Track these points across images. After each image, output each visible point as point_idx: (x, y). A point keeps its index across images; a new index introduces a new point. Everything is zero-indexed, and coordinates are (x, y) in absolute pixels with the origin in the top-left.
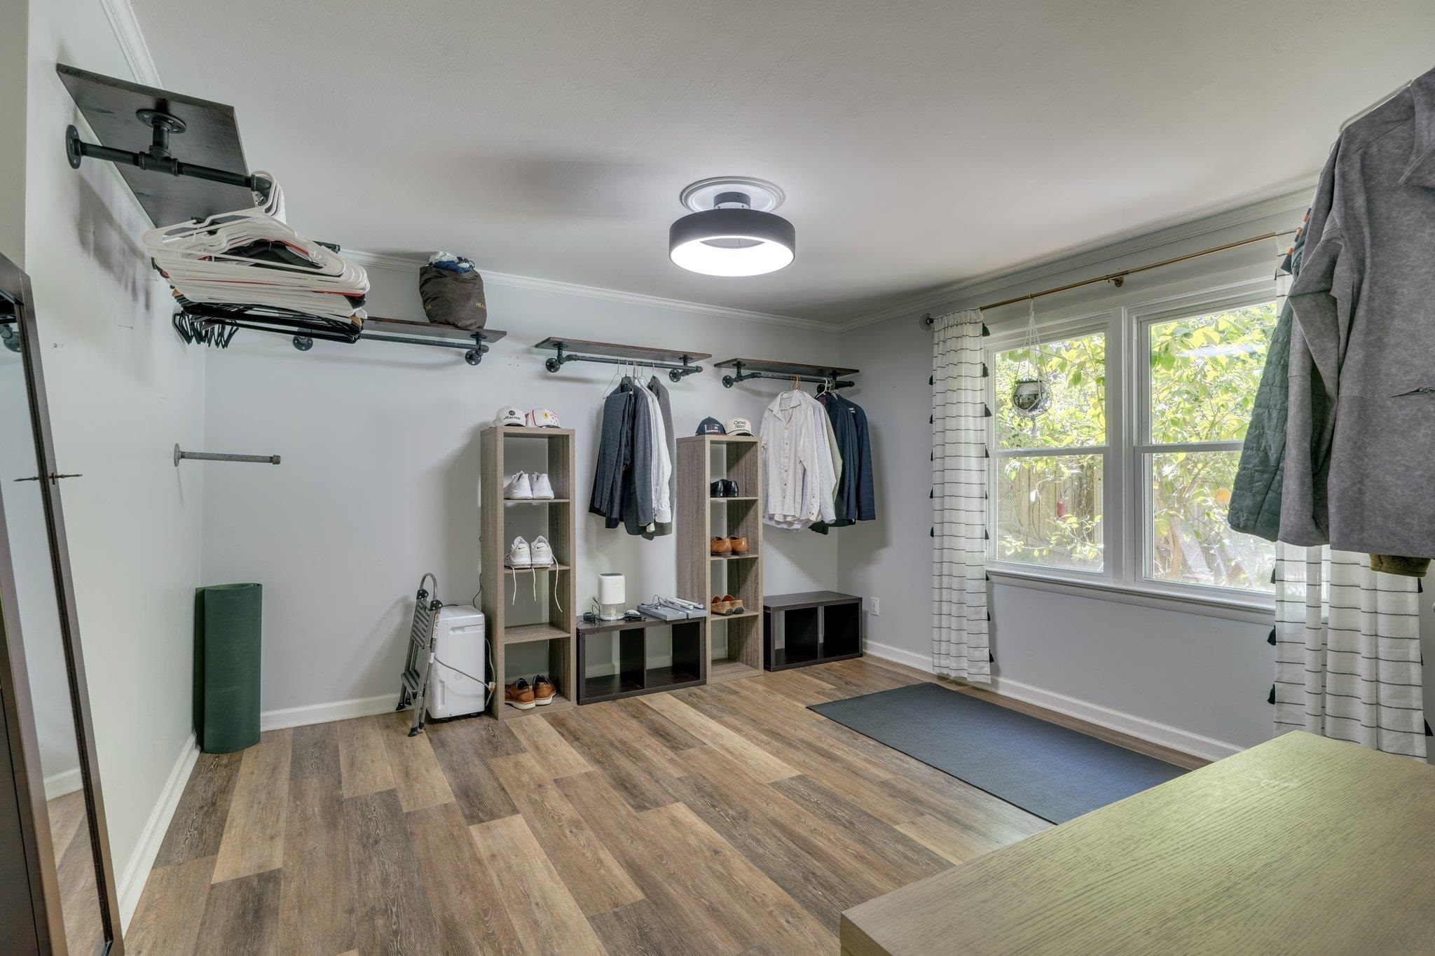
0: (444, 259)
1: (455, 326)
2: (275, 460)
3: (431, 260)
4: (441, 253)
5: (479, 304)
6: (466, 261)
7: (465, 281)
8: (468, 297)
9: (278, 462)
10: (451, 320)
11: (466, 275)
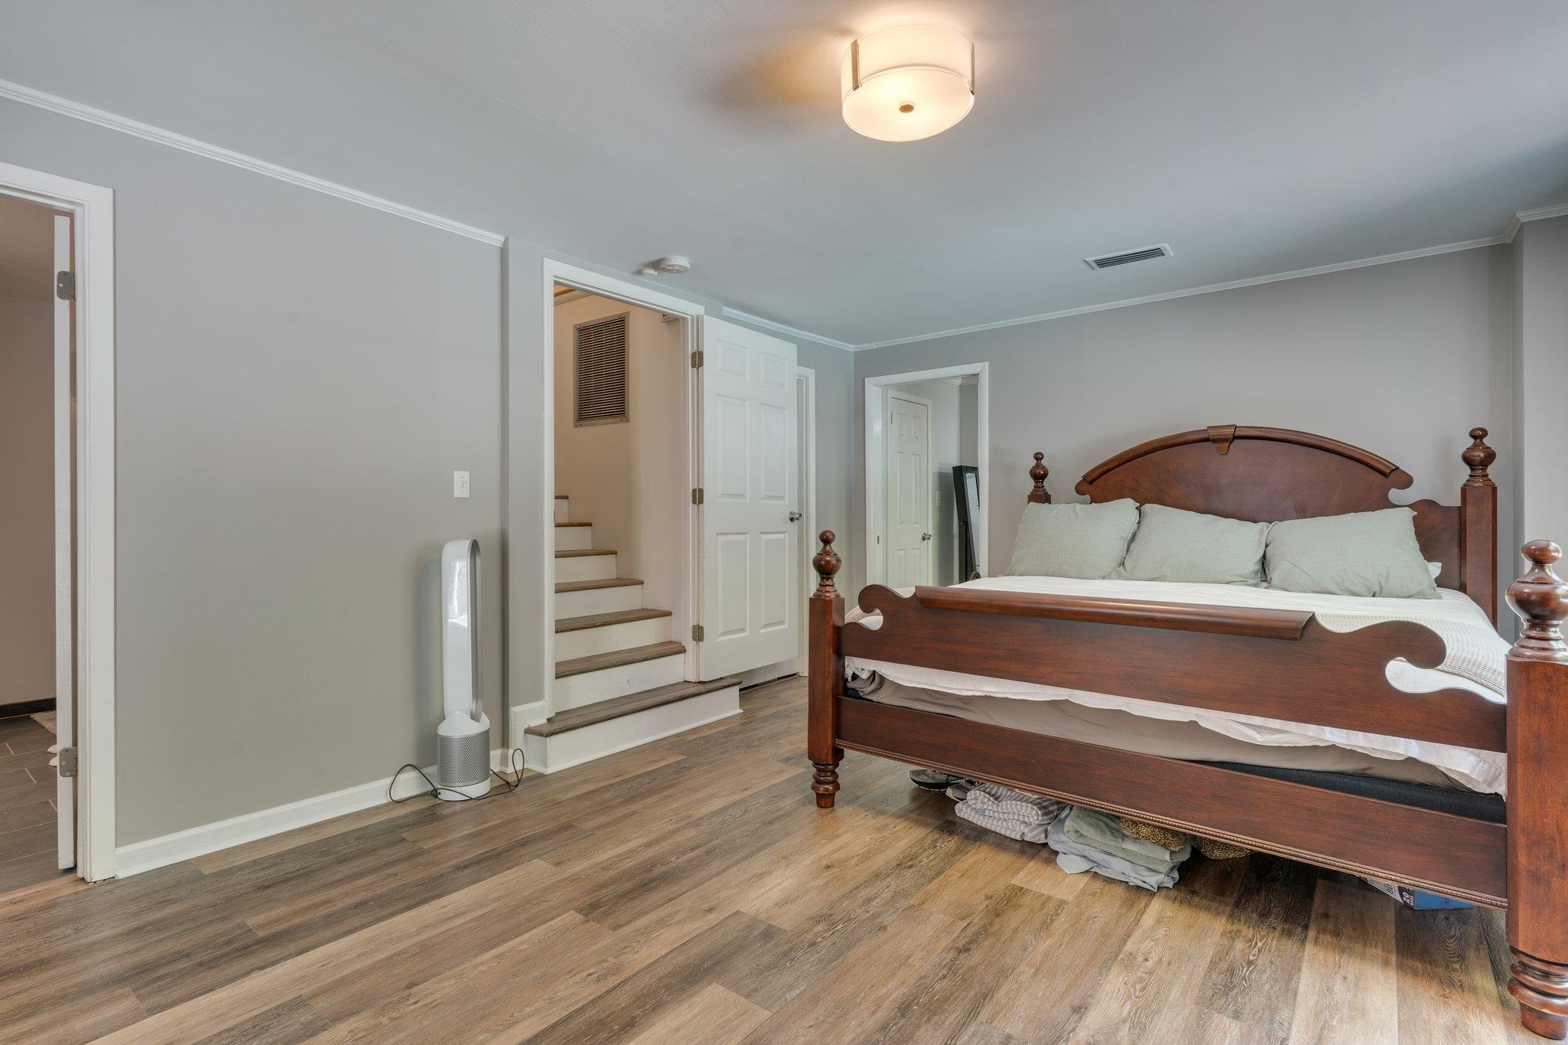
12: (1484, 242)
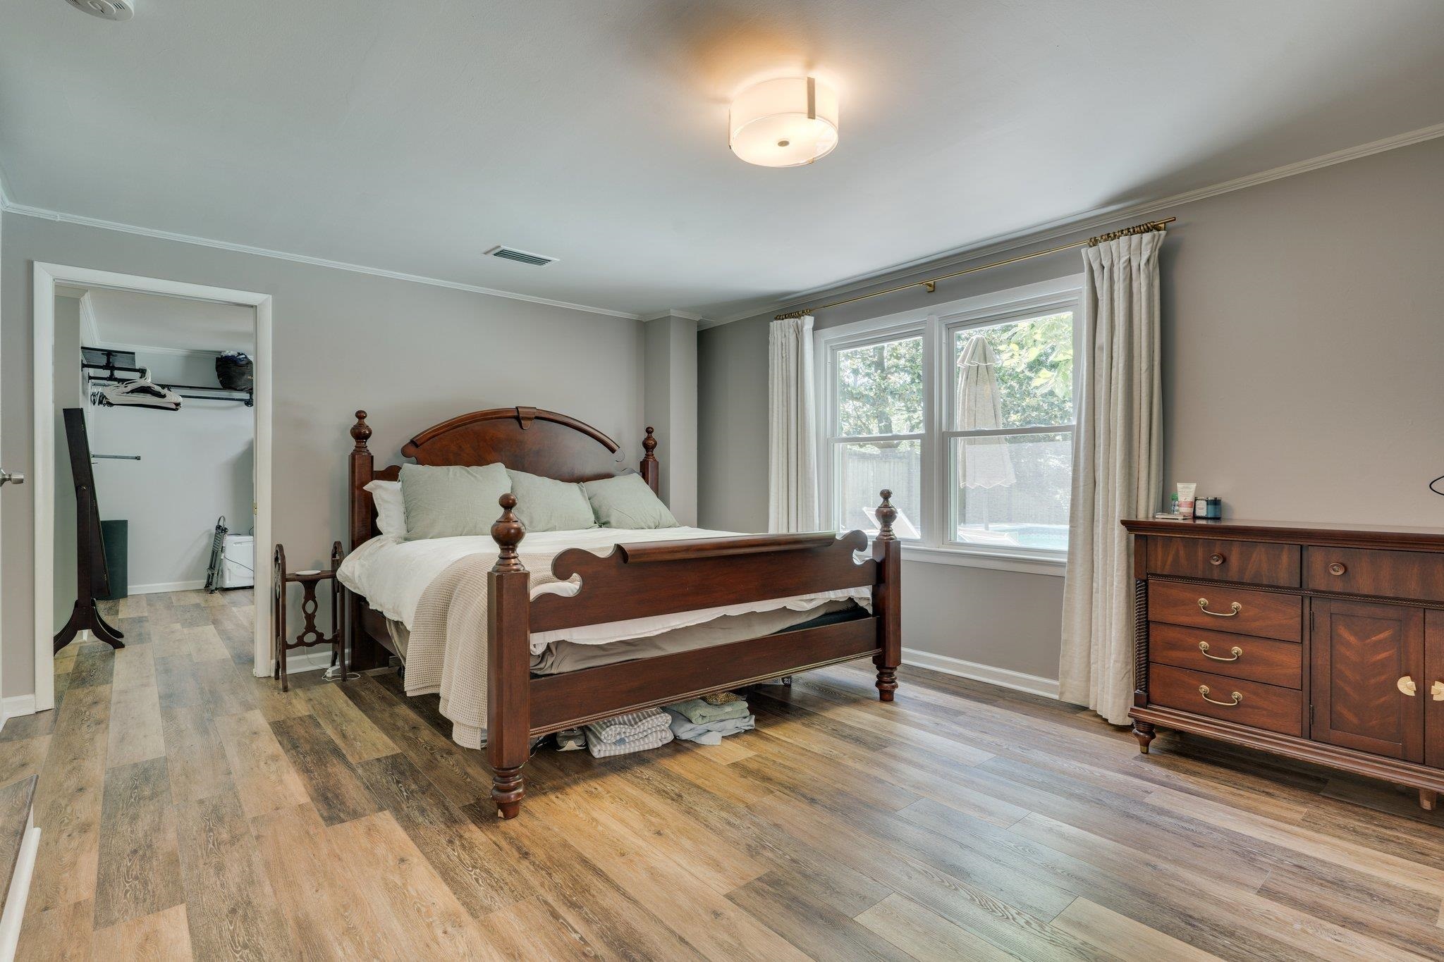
0: (230, 354)
1: (236, 390)
2: (138, 458)
3: (222, 354)
4: (227, 352)
5: (250, 377)
6: (242, 354)
7: (242, 366)
8: (243, 374)
9: (139, 459)
10: (233, 386)
11: (243, 363)
12: (635, 317)
